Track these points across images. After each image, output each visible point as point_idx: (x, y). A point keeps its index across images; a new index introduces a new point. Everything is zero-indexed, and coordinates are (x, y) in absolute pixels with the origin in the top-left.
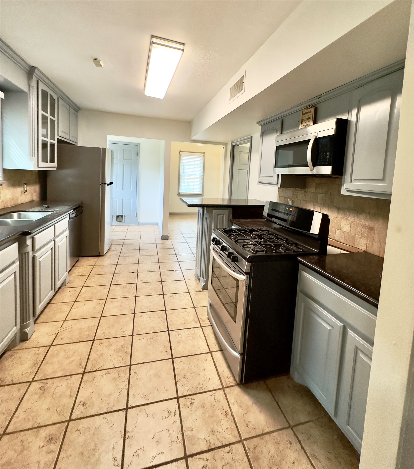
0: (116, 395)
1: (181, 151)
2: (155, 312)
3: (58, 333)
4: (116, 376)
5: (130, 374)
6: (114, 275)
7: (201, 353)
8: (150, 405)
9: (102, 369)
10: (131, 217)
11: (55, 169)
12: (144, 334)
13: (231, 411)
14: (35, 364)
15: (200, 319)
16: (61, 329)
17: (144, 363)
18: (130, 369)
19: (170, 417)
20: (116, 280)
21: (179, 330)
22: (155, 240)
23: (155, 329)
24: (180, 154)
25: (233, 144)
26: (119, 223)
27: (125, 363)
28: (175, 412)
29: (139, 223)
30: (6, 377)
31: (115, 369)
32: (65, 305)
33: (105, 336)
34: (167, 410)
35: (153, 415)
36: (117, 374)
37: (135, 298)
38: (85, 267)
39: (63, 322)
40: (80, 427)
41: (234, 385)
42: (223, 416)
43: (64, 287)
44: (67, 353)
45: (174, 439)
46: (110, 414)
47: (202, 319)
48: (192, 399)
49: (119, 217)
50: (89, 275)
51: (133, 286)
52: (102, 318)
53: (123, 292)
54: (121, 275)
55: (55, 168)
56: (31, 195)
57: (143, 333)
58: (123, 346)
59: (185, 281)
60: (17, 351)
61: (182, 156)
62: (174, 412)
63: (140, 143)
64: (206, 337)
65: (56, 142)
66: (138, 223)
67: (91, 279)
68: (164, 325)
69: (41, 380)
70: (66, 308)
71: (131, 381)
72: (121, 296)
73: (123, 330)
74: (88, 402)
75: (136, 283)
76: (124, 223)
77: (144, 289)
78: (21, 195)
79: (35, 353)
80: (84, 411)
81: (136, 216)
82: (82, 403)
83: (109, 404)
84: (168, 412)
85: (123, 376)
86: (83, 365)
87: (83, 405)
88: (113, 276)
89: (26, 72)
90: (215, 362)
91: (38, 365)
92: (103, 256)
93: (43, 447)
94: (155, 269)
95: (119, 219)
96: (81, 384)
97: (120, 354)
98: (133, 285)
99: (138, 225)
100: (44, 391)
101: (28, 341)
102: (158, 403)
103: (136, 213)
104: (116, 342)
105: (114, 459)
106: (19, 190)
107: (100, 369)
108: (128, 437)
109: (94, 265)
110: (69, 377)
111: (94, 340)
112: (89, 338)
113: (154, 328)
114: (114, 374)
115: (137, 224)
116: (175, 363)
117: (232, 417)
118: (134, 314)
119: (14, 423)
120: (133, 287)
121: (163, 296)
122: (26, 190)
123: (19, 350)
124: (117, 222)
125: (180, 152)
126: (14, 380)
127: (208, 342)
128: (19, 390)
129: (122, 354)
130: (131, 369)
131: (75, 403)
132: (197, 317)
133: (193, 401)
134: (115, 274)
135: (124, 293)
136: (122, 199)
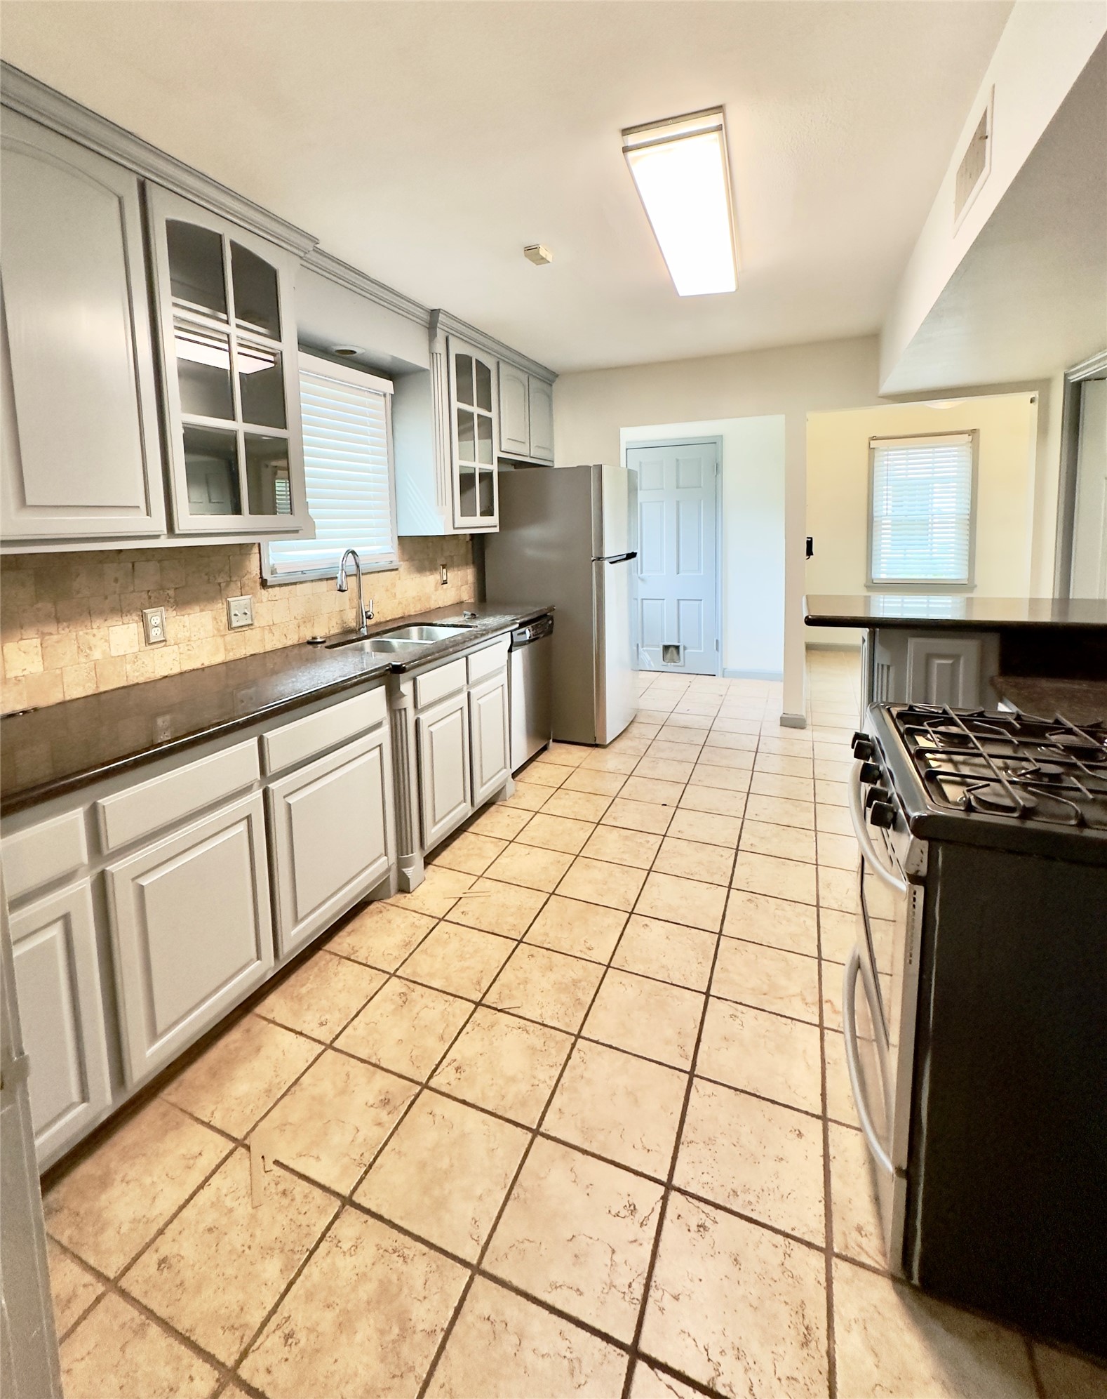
0: (524, 1087)
1: (874, 438)
2: (689, 928)
3: (461, 898)
4: (539, 1044)
5: (569, 1057)
6: (613, 800)
7: (790, 1105)
8: (590, 1158)
9: (515, 1013)
10: (702, 651)
11: (497, 530)
12: (637, 974)
13: (828, 1338)
14: (407, 944)
15: (827, 1002)
16: (469, 891)
17: (611, 1047)
18: (574, 1045)
19: (628, 1220)
20: (614, 815)
21: (741, 1004)
22: (762, 724)
23: (671, 974)
24: (871, 449)
25: (1074, 378)
26: (671, 666)
27: (568, 1026)
28: (647, 1218)
29: (724, 669)
30: (361, 948)
31: (542, 1027)
32: (492, 842)
33: (547, 941)
34: (626, 1199)
35: (587, 1187)
36: (543, 1041)
37: (646, 875)
38: (556, 768)
39: (477, 878)
40: (438, 1111)
41: (878, 1270)
42: (793, 1332)
43: (500, 803)
44: (464, 946)
45: (622, 1282)
46: (497, 1120)
47: (832, 1004)
48: (707, 1216)
49: (671, 649)
50: (559, 788)
51: (651, 842)
52: (553, 896)
53: (622, 850)
54: (632, 805)
55: (496, 526)
56: (457, 590)
57: (636, 972)
58: (575, 983)
59: (817, 868)
60: (390, 907)
61: (881, 453)
62: (645, 1217)
63: (722, 436)
64: (827, 1065)
65: (494, 468)
66: (724, 671)
67: (560, 798)
68: (701, 973)
69: (407, 979)
70: (491, 850)
71: (565, 1074)
72: (613, 858)
73: (591, 943)
74: (468, 1069)
75: (664, 834)
76: (684, 666)
77: (678, 856)
78: (436, 590)
79: (414, 923)
80: (454, 1083)
81: (717, 649)
82: (455, 1064)
83: (503, 1097)
84: (628, 1206)
85: (553, 1051)
86: (482, 985)
87: (457, 1069)
88: (612, 803)
89: (425, 326)
90: (831, 1157)
91: (410, 949)
92: (603, 746)
93: (372, 1106)
94: (728, 810)
95: (668, 656)
96: (467, 1025)
97: (564, 997)
98: (652, 838)
99: (723, 677)
100: (405, 1003)
101: (408, 895)
102: (610, 1165)
103: (717, 641)
104: (564, 966)
105: (474, 1221)
106: (432, 579)
107: (511, 1011)
108: (516, 1195)
109: (578, 767)
110: (451, 998)
111: (520, 942)
112: (513, 932)
113: (669, 970)
114: (536, 1037)
115: (719, 673)
116: (696, 1091)
117: (825, 1360)
118: (631, 913)
119: (348, 1037)
120: (650, 844)
121: (729, 892)
122: (445, 579)
123: (392, 905)
124: (665, 663)
125: (872, 442)
126: (369, 958)
127: (828, 1085)
128: (371, 980)
129: (569, 999)
130: (577, 1046)
131: (444, 1057)
132: (817, 990)
133: (708, 1224)
134: (617, 799)
135: (623, 852)
136: (676, 602)
